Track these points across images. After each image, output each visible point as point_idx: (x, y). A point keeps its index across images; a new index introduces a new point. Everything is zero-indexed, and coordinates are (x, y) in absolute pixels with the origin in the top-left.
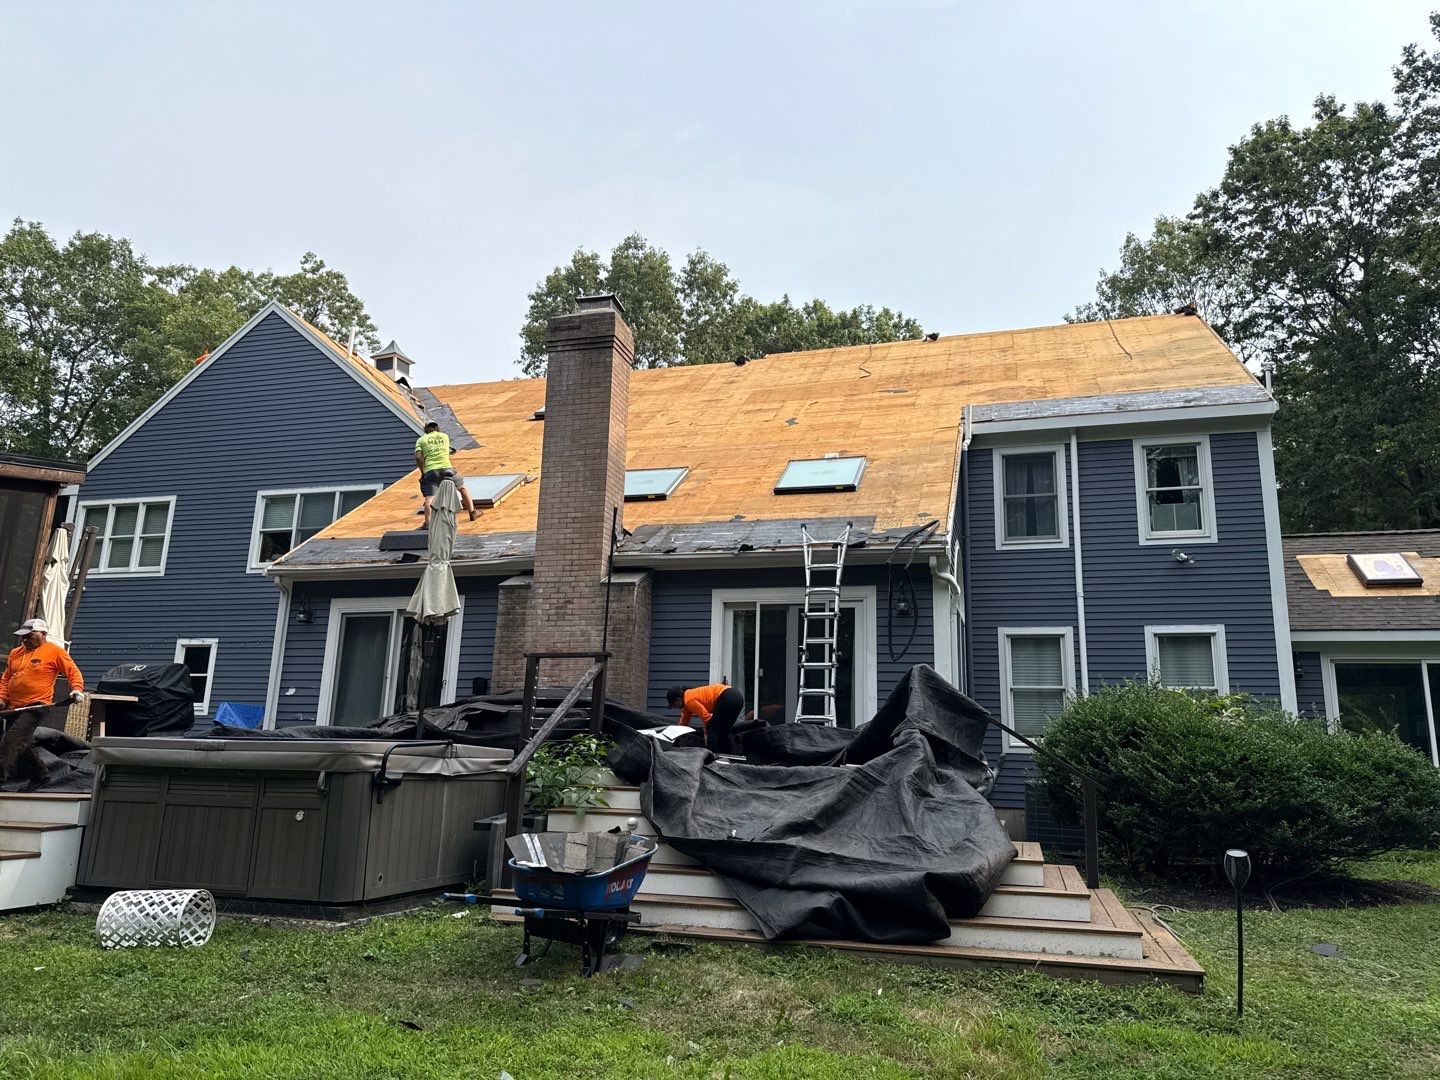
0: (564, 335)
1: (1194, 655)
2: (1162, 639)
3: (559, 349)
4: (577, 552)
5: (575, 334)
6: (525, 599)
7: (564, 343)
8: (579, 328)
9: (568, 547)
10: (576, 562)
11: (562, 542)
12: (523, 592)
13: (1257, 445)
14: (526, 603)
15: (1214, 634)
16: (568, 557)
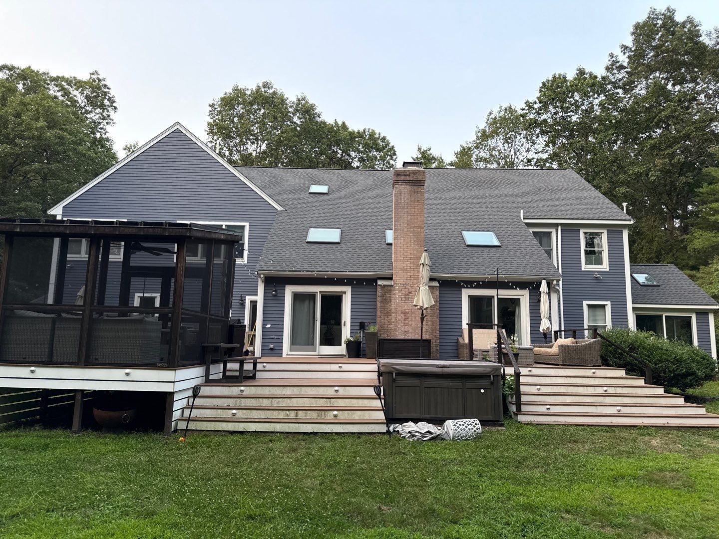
0: (402, 178)
1: (599, 312)
2: (589, 306)
3: (400, 184)
4: (412, 272)
5: (407, 178)
6: (390, 291)
7: (402, 181)
8: (409, 176)
9: (408, 270)
10: (412, 276)
11: (405, 267)
12: (389, 288)
13: (622, 235)
14: (391, 292)
15: (607, 305)
16: (409, 274)
